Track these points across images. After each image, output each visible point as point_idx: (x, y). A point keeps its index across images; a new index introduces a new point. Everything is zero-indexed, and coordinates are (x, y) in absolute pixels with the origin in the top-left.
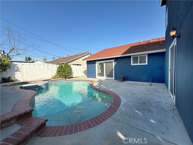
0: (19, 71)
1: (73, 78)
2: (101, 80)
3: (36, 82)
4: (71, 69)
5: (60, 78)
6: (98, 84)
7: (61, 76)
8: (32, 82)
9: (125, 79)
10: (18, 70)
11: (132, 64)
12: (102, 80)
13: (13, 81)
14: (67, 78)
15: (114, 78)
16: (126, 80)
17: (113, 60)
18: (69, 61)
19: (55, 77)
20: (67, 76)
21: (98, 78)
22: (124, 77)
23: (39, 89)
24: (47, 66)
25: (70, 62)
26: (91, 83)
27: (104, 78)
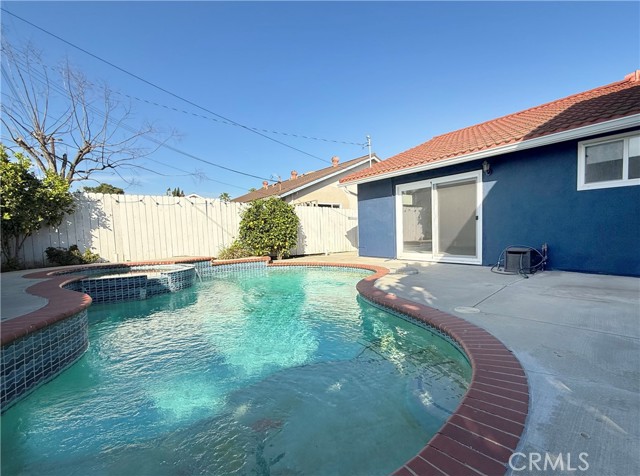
0: (105, 227)
1: (303, 256)
2: (420, 265)
3: (156, 267)
4: (295, 221)
5: (251, 255)
6: (401, 281)
7: (255, 248)
8: (143, 268)
9: (537, 262)
10: (101, 222)
11: (582, 185)
12: (425, 265)
13: (82, 261)
14: (280, 256)
15: (479, 259)
16: (546, 268)
17: (478, 174)
18: (291, 192)
19: (232, 253)
20: (280, 248)
21: (406, 257)
22: (533, 253)
23: (149, 294)
24: (203, 207)
25: (294, 196)
26: (369, 276)
27: (434, 257)
